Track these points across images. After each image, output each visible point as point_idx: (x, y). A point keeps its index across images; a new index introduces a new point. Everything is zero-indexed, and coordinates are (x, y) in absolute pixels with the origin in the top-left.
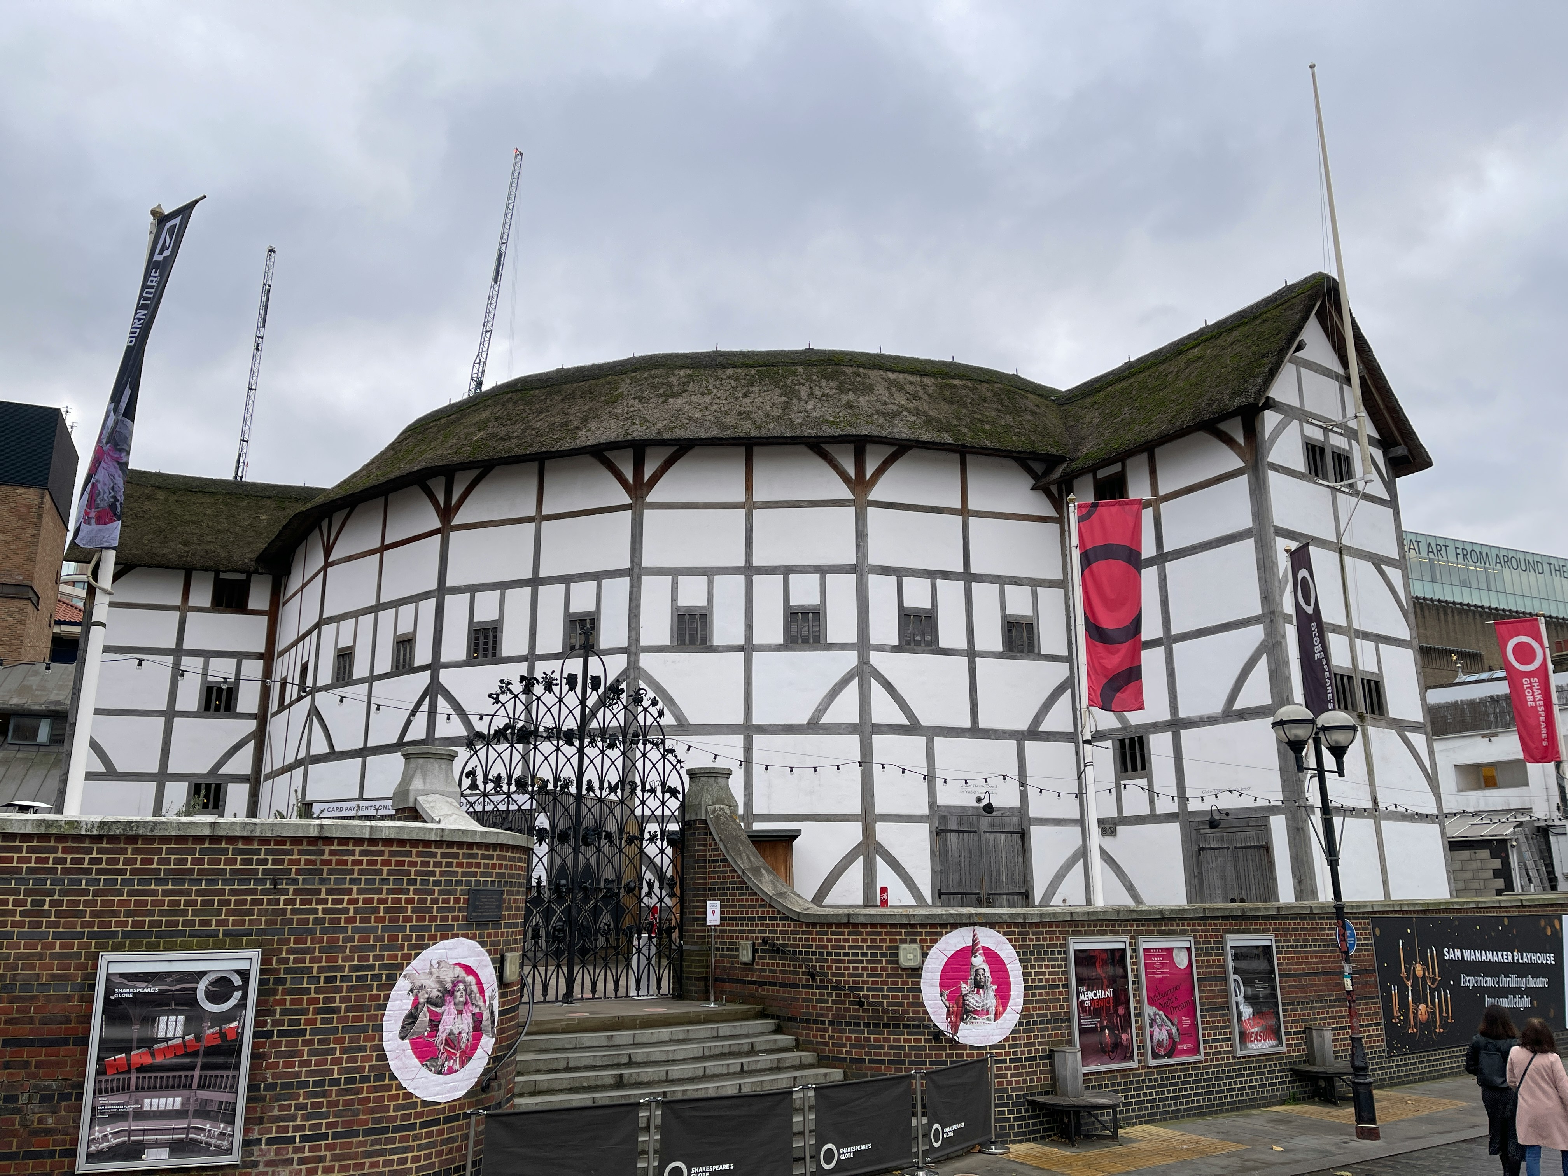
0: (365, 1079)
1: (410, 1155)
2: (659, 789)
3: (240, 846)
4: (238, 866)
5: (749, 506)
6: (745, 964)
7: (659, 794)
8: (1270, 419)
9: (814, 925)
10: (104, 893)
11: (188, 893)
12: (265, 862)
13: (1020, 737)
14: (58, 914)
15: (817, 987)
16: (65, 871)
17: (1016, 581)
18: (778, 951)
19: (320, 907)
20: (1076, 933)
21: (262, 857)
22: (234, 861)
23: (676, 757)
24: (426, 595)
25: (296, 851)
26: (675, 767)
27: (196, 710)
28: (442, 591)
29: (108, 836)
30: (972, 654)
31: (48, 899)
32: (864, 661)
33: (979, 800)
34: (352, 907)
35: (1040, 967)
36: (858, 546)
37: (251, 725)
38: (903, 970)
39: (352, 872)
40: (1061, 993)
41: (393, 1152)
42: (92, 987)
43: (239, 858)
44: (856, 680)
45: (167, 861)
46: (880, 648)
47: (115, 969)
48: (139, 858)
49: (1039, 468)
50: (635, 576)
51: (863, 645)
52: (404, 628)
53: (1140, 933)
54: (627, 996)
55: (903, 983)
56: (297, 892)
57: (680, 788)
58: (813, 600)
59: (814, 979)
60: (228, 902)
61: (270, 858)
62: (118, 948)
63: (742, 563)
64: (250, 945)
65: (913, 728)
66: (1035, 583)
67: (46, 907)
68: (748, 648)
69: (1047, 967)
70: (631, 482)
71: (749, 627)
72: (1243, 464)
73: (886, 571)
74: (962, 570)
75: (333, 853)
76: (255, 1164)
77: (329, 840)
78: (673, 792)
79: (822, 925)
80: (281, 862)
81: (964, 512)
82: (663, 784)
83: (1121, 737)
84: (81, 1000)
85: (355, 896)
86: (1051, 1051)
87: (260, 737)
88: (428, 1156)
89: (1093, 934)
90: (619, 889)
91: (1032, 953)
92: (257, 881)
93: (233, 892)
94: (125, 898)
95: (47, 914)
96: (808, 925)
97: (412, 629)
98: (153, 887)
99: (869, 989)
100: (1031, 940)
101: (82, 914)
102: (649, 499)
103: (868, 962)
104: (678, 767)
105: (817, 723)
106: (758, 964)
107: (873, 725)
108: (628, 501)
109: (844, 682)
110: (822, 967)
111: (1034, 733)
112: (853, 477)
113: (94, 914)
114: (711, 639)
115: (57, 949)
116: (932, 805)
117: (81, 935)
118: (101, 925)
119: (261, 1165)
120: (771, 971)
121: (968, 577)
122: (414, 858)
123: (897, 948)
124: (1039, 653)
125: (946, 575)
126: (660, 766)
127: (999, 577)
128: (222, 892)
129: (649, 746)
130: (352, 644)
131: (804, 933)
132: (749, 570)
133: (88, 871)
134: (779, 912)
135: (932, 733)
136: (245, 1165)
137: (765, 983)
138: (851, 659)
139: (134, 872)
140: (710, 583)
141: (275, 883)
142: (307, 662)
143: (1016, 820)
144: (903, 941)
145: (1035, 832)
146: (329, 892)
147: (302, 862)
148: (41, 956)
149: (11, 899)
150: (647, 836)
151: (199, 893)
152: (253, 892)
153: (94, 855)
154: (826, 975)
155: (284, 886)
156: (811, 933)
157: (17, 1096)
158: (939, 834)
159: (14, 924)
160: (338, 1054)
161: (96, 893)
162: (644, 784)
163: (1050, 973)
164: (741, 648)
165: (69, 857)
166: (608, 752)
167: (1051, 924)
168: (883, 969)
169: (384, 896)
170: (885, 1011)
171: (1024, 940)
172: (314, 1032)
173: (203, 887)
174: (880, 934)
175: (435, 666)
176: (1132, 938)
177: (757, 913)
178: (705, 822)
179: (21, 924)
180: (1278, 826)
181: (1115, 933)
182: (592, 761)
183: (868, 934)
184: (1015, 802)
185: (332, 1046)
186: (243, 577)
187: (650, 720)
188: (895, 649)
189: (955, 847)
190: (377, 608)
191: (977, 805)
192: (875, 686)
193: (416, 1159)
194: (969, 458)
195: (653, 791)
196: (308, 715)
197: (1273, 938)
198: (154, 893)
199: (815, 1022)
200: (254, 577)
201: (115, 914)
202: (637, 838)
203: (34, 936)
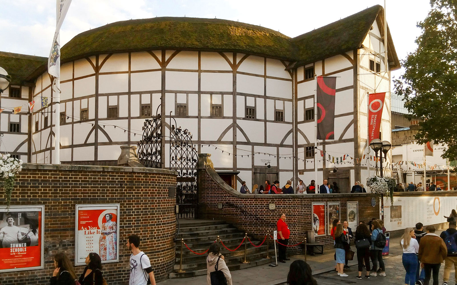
0: (148, 239)
1: (160, 259)
2: (191, 160)
3: (111, 174)
4: (111, 180)
5: (199, 71)
6: (220, 209)
7: (192, 161)
8: (361, 51)
9: (243, 198)
10: (74, 187)
11: (98, 187)
12: (118, 179)
13: (278, 146)
14: (62, 193)
15: (244, 215)
16: (62, 181)
17: (279, 99)
18: (231, 206)
19: (134, 192)
20: (314, 201)
21: (117, 177)
22: (109, 179)
23: (195, 150)
24: (91, 96)
25: (126, 176)
26: (195, 153)
27: (7, 131)
28: (97, 95)
29: (74, 171)
30: (265, 121)
31: (58, 189)
32: (235, 122)
33: (266, 164)
34: (142, 192)
35: (305, 210)
36: (233, 86)
37: (26, 137)
38: (270, 210)
39: (141, 182)
40: (309, 217)
41: (156, 258)
42: (74, 214)
43: (111, 177)
44: (232, 128)
45: (91, 178)
46: (239, 119)
47: (80, 209)
48: (83, 177)
49: (287, 63)
50: (163, 93)
51: (234, 118)
52: (84, 106)
53: (328, 201)
54: (184, 218)
55: (270, 214)
56: (127, 188)
57: (197, 160)
58: (219, 103)
59: (243, 213)
60: (109, 190)
61: (119, 178)
62: (80, 203)
63: (197, 90)
64: (116, 202)
65: (248, 143)
66: (284, 100)
67: (58, 191)
68: (199, 117)
69: (306, 210)
70: (161, 61)
71: (199, 110)
72: (352, 66)
73: (241, 94)
74: (264, 95)
75: (136, 176)
76: (122, 262)
77: (135, 173)
78: (195, 161)
79: (246, 198)
80: (122, 179)
81: (265, 76)
82: (192, 158)
83: (307, 146)
84: (71, 217)
85: (142, 189)
86: (307, 231)
87: (29, 140)
88: (163, 259)
89: (317, 201)
90: (182, 188)
91: (303, 206)
92: (116, 184)
93: (110, 187)
94: (80, 189)
95: (59, 193)
96: (241, 198)
97: (87, 107)
98: (88, 186)
99: (260, 216)
100: (303, 202)
101: (69, 193)
102: (167, 67)
103: (260, 208)
104: (196, 153)
105: (220, 141)
106: (224, 209)
107: (237, 142)
108: (160, 68)
109: (228, 128)
110: (246, 210)
111: (282, 145)
112: (232, 63)
113: (72, 193)
114: (188, 114)
115: (63, 204)
116: (253, 165)
117: (69, 199)
118: (74, 196)
119: (124, 262)
120: (228, 211)
121: (265, 97)
122: (156, 178)
123: (269, 205)
124: (284, 121)
125: (259, 96)
126: (191, 153)
127: (274, 97)
128: (107, 187)
129: (188, 147)
130: (64, 111)
131: (240, 201)
132: (199, 92)
133: (69, 181)
134: (231, 195)
135: (254, 144)
136: (120, 262)
137: (226, 214)
138: (231, 121)
139: (82, 181)
140: (187, 96)
141: (121, 185)
142: (47, 116)
143: (275, 170)
144: (270, 203)
145: (281, 173)
146: (136, 188)
147: (128, 179)
148: (58, 206)
149: (48, 189)
150: (188, 173)
151: (101, 187)
152: (115, 187)
153: (70, 176)
154: (247, 212)
155: (124, 186)
156: (242, 201)
157: (56, 245)
158: (254, 174)
159: (50, 196)
160: (141, 232)
161: (72, 187)
162: (187, 158)
163: (307, 211)
164: (197, 117)
165: (63, 177)
166: (177, 148)
167: (308, 198)
168: (264, 210)
169: (150, 189)
170: (265, 221)
171: (302, 202)
172: (135, 226)
173: (102, 186)
174: (264, 201)
175: (96, 119)
176: (326, 202)
177: (224, 195)
178: (205, 169)
179: (51, 196)
180: (352, 172)
181: (322, 201)
182: (173, 151)
183: (260, 201)
184: (275, 165)
185: (140, 230)
186: (19, 87)
187: (188, 139)
188: (244, 119)
189: (259, 177)
190: (73, 99)
191: (265, 165)
192: (238, 130)
193: (161, 260)
194: (267, 59)
195: (190, 160)
196: (50, 134)
197: (358, 202)
198: (88, 187)
199: (243, 224)
200: (22, 87)
201: (78, 193)
202: (186, 174)
203: (55, 200)
